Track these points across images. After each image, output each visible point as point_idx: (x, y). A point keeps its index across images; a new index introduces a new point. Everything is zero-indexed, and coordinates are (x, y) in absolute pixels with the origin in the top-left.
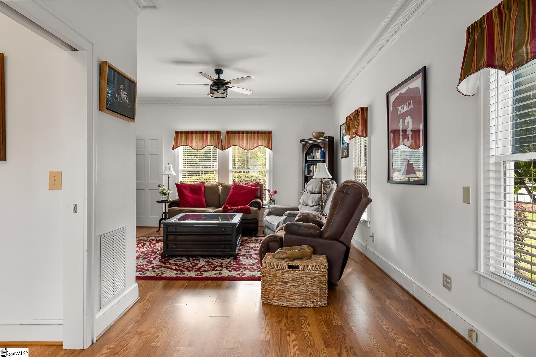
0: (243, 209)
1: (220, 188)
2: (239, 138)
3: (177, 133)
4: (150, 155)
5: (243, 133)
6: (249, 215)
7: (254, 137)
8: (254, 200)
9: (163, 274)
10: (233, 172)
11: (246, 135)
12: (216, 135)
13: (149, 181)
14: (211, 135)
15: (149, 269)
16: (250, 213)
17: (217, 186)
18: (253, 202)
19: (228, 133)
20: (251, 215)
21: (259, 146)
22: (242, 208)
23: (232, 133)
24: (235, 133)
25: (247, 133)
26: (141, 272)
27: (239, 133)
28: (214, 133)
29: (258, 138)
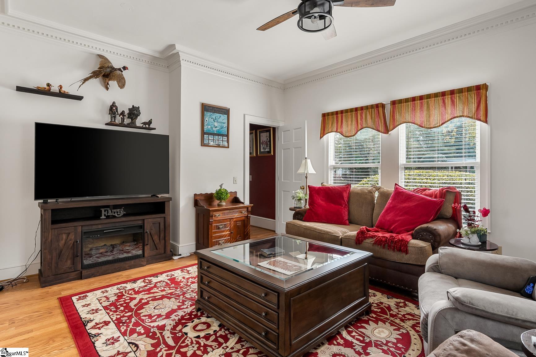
0: (392, 241)
1: (377, 194)
2: (414, 109)
3: (324, 115)
4: (294, 148)
5: (421, 98)
6: (404, 254)
7: (444, 102)
8: (425, 225)
10: (406, 168)
11: (428, 102)
12: (374, 111)
13: (294, 181)
14: (367, 112)
16: (406, 252)
17: (371, 192)
18: (421, 228)
19: (394, 103)
20: (408, 255)
21: (455, 117)
22: (392, 239)
23: (401, 101)
24: (407, 100)
25: (429, 96)
27: (414, 99)
28: (372, 106)
29: (453, 102)
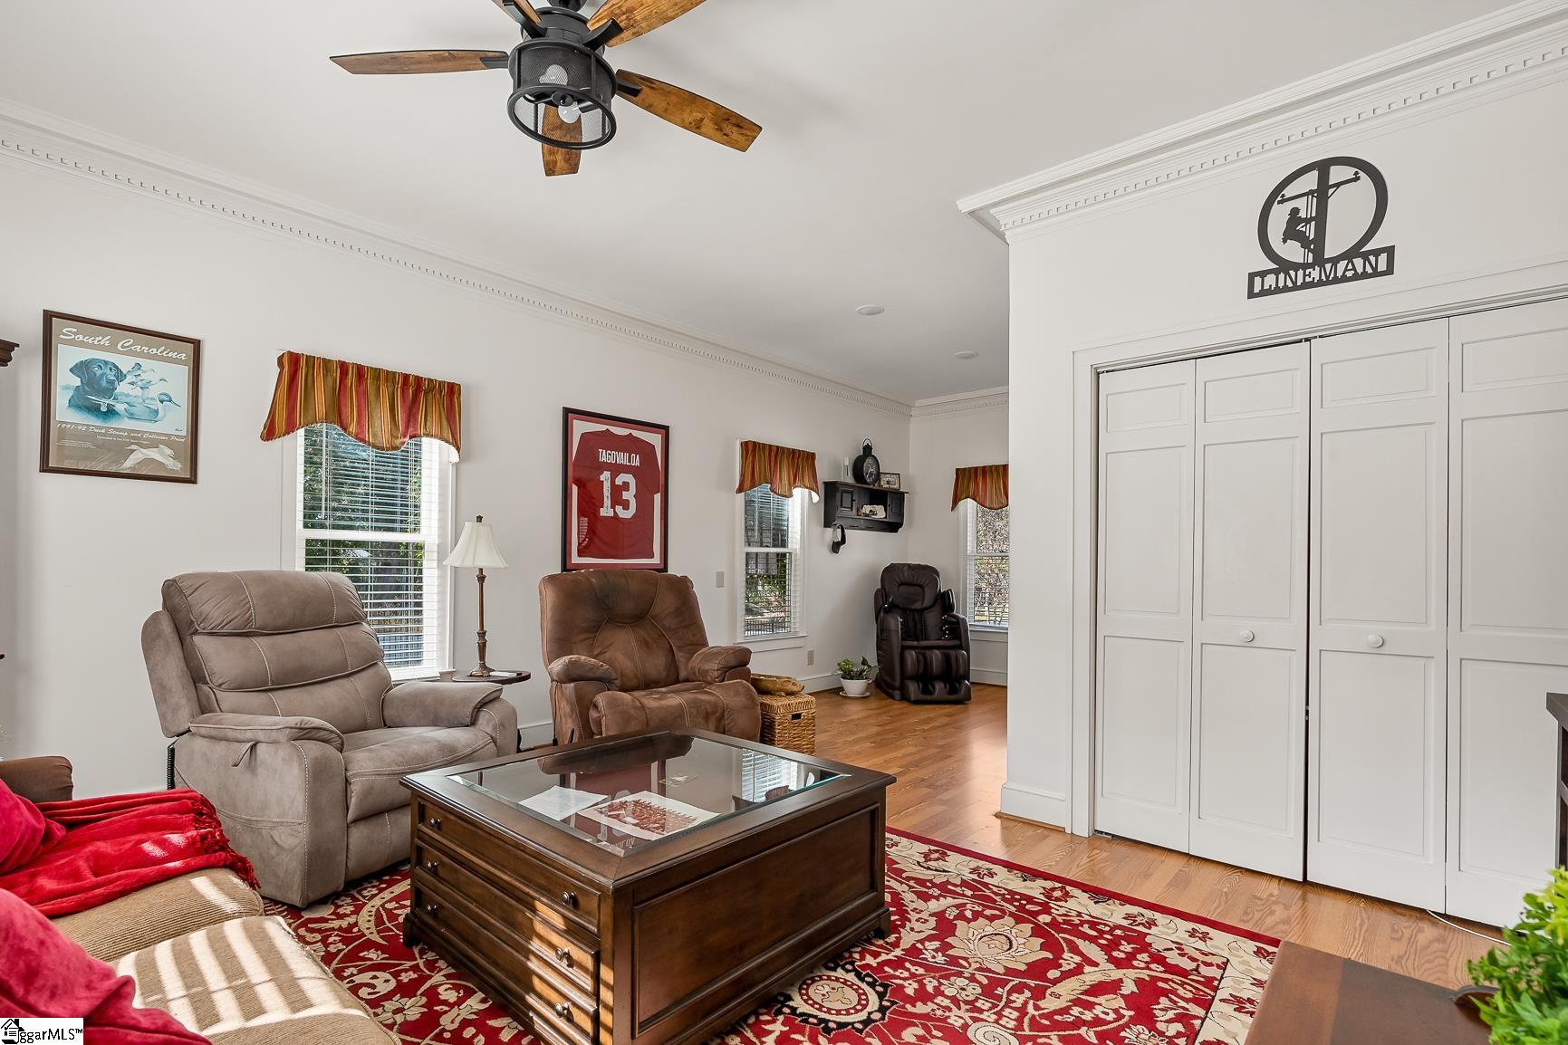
9: (927, 856)
15: (958, 890)
26: (987, 879)
